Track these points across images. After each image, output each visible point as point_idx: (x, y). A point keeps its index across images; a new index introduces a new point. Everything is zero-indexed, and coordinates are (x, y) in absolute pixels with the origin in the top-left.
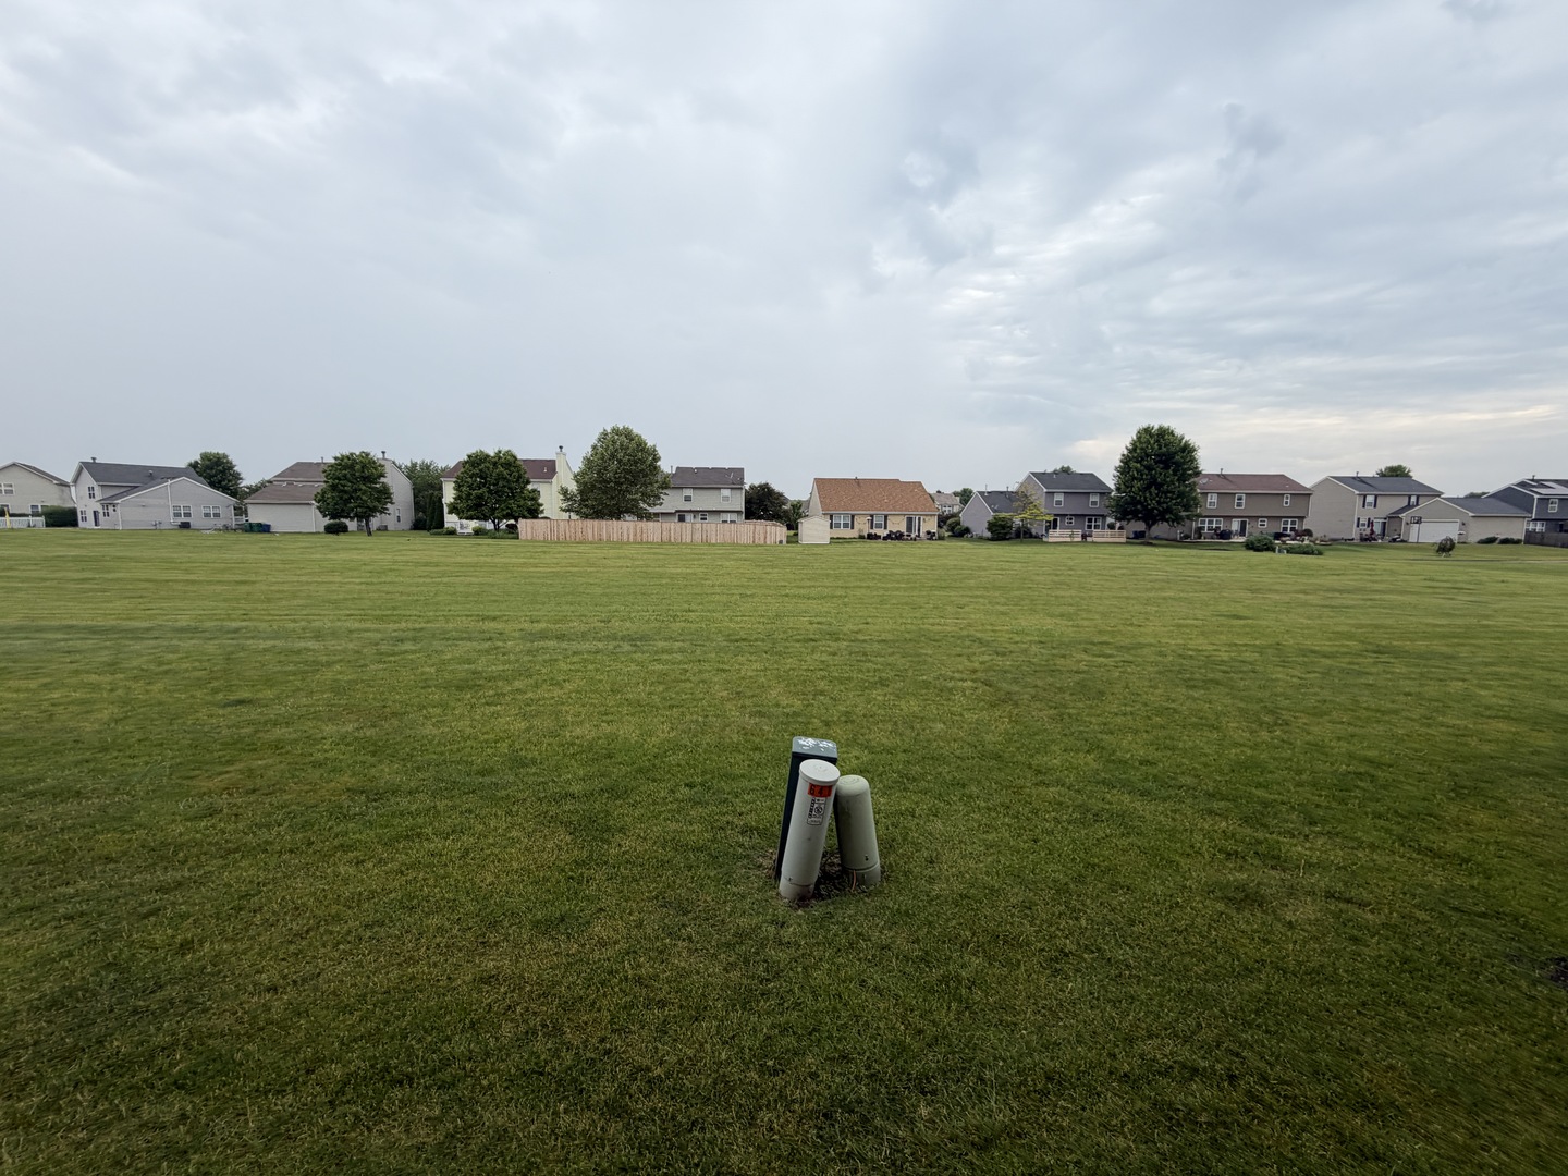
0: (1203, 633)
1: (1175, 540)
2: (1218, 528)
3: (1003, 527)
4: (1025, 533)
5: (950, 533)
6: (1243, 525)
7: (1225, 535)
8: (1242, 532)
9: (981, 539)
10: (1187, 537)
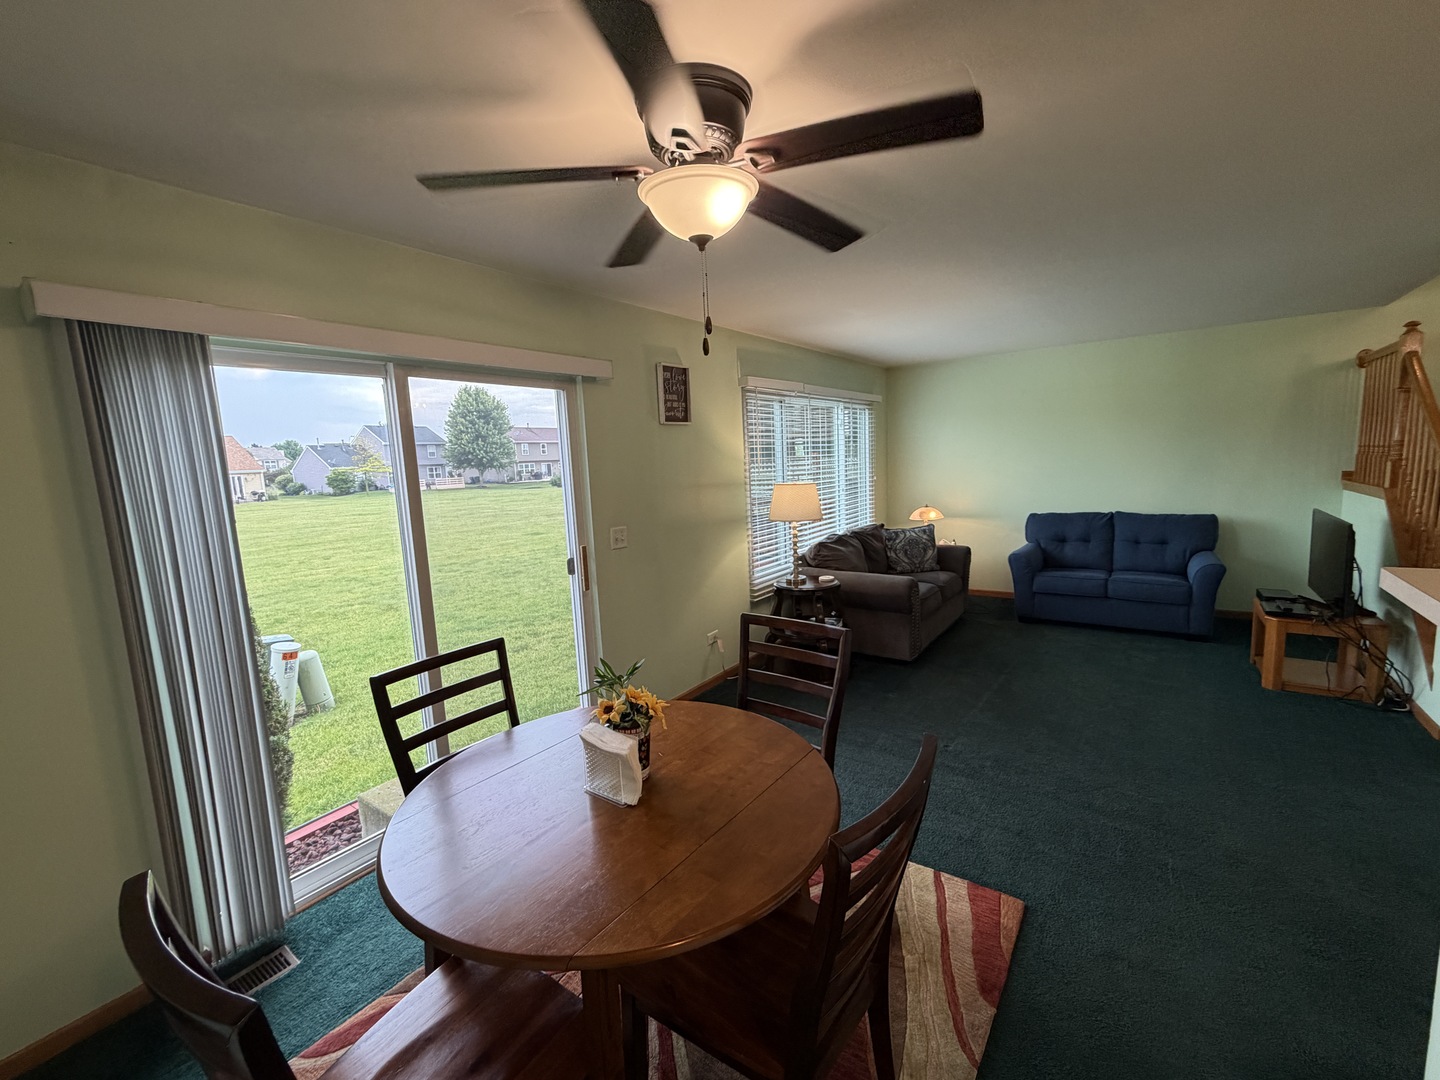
0: (516, 547)
1: (503, 483)
2: (532, 470)
3: (345, 481)
4: (370, 486)
5: (282, 492)
6: (549, 467)
7: (537, 476)
8: (549, 473)
9: (321, 495)
10: (512, 479)
